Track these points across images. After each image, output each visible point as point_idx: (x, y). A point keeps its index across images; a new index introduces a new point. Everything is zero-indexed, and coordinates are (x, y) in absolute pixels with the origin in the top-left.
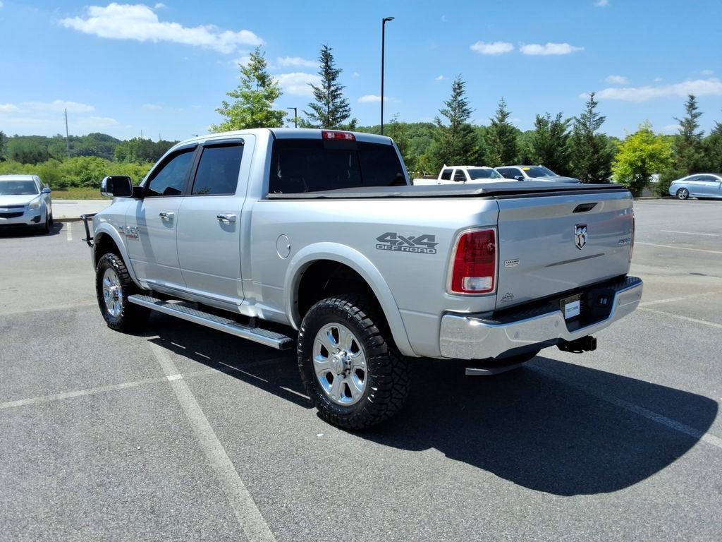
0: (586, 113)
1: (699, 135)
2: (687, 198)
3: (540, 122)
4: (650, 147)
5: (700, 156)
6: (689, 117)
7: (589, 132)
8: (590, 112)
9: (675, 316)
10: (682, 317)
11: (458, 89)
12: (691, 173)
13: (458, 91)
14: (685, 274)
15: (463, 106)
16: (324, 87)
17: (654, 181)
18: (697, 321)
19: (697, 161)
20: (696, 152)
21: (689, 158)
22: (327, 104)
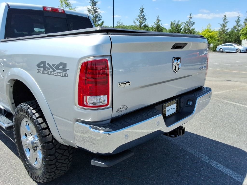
0: (188, 21)
1: (227, 30)
2: (222, 52)
3: (172, 24)
4: (210, 34)
5: (227, 37)
6: (224, 23)
7: (189, 28)
8: (190, 20)
9: (222, 100)
10: (225, 101)
11: (142, 10)
12: (224, 43)
13: (142, 11)
14: (224, 81)
15: (144, 17)
16: (92, 8)
17: (211, 46)
18: (231, 102)
19: (226, 39)
20: (226, 35)
21: (224, 38)
22: (93, 15)
